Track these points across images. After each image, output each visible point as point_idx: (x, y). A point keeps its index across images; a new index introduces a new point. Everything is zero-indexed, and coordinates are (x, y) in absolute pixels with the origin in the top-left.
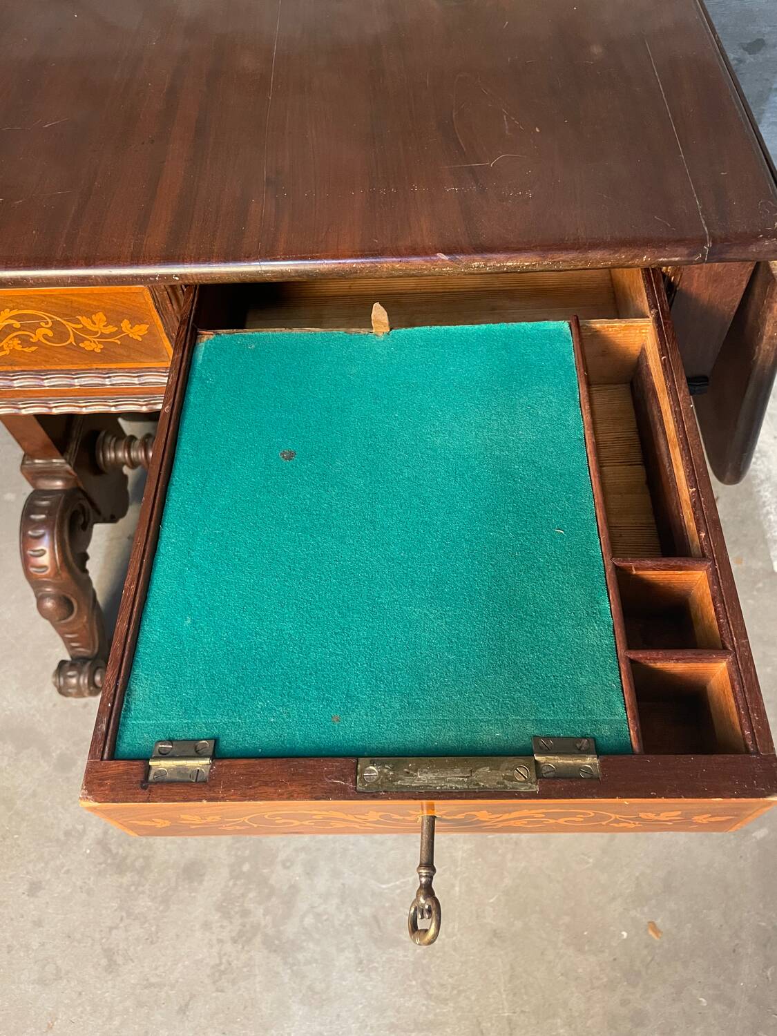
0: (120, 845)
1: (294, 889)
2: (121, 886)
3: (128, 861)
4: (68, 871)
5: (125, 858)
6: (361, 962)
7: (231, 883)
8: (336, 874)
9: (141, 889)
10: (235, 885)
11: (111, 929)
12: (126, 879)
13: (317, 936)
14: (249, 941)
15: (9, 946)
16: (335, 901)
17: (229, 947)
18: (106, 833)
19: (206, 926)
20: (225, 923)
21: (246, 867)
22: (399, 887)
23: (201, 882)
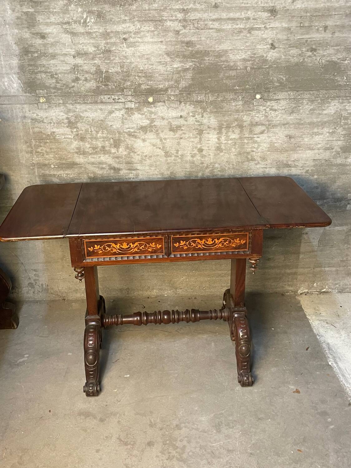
0: (125, 439)
1: (184, 446)
2: (127, 449)
3: (129, 443)
4: (108, 446)
5: (127, 442)
6: (209, 462)
7: (164, 446)
8: (197, 442)
9: (134, 449)
10: (165, 446)
11: (125, 459)
12: (129, 447)
13: (194, 457)
14: (171, 459)
15: (91, 466)
16: (198, 449)
17: (165, 461)
18: (119, 436)
19: (157, 456)
20: (163, 456)
21: (168, 442)
22: (218, 445)
23: (154, 446)
